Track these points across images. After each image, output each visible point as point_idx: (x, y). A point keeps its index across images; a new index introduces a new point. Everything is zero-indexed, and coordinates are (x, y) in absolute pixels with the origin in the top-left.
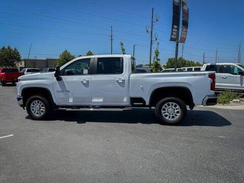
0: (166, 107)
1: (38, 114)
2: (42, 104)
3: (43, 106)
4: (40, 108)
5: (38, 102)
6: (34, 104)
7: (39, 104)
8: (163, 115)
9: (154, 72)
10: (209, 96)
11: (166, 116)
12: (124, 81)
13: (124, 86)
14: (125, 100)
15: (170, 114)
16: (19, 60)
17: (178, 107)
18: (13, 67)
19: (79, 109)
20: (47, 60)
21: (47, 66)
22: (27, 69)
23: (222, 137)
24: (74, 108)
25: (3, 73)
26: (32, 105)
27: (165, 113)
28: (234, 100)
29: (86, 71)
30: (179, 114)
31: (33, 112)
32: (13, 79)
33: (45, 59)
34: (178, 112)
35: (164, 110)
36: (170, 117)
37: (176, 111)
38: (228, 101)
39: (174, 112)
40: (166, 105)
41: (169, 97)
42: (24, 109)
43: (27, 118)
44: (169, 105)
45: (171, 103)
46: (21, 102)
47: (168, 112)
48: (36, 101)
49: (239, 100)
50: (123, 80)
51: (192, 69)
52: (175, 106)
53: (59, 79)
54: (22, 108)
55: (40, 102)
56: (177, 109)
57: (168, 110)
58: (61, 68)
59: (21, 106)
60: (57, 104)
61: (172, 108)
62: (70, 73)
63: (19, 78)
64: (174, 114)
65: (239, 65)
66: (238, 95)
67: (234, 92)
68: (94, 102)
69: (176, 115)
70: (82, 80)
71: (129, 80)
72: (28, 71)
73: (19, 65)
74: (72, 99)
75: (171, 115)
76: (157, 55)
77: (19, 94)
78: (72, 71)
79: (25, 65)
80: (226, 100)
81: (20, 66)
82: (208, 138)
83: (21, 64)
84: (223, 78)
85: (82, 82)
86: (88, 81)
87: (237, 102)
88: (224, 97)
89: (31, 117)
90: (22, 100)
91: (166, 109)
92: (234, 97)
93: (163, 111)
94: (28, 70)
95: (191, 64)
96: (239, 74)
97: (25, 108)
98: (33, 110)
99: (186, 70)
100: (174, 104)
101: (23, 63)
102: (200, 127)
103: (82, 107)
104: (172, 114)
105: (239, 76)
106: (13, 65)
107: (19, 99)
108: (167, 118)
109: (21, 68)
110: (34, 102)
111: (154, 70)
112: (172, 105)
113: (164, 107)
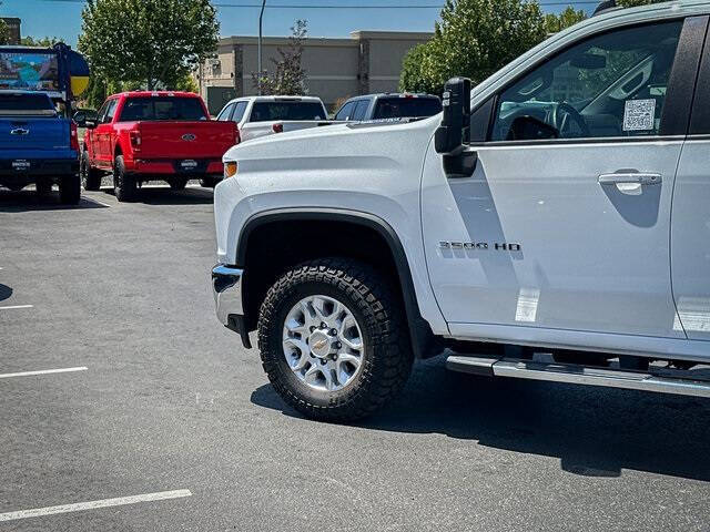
1: (321, 377)
2: (350, 320)
3: (352, 333)
4: (337, 345)
5: (329, 308)
6: (301, 320)
7: (331, 321)
16: (205, 45)
18: (171, 84)
19: (579, 371)
20: (367, 40)
21: (362, 84)
22: (252, 100)
24: (542, 366)
25: (129, 126)
26: (291, 324)
29: (640, 113)
31: (295, 365)
32: (177, 162)
33: (351, 34)
42: (247, 344)
43: (259, 398)
46: (233, 298)
48: (318, 301)
53: (459, 166)
54: (236, 337)
55: (339, 306)
58: (480, 93)
59: (233, 322)
60: (438, 328)
62: (529, 129)
63: (228, 156)
68: (687, 335)
70: (608, 176)
72: (260, 112)
73: (207, 76)
74: (535, 304)
77: (226, 249)
78: (542, 112)
79: (238, 75)
81: (211, 80)
83: (217, 68)
85: (609, 187)
86: (652, 185)
89: (281, 395)
90: (237, 289)
94: (256, 105)
97: (254, 336)
98: (298, 353)
101: (227, 60)
103: (598, 360)
106: (172, 76)
107: (222, 282)
109: (220, 96)
110: (304, 302)
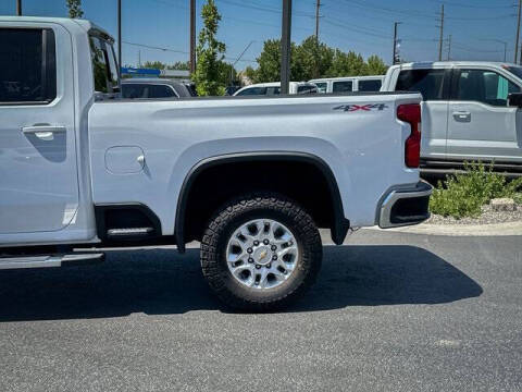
0: (242, 238)
8: (233, 271)
9: (203, 97)
10: (400, 189)
11: (245, 274)
12: (60, 134)
13: (62, 158)
14: (70, 216)
15: (258, 267)
17: (288, 236)
23: (447, 343)
27: (239, 263)
28: (495, 201)
30: (291, 267)
34: (288, 258)
35: (236, 250)
36: (258, 278)
37: (281, 253)
38: (475, 206)
39: (275, 258)
40: (243, 229)
41: (254, 197)
44: (253, 230)
45: (260, 223)
47: (251, 261)
49: (511, 201)
50: (56, 132)
51: (349, 84)
52: (279, 234)
56: (285, 245)
57: (250, 251)
61: (266, 242)
64: (275, 265)
65: (512, 70)
66: (508, 180)
67: (496, 170)
69: (281, 269)
71: (84, 129)
75: (264, 272)
76: (212, 27)
80: (468, 202)
82: (400, 350)
84: (456, 118)
87: (505, 208)
88: (461, 191)
91: (244, 246)
92: (497, 191)
93: (231, 258)
95: (350, 65)
96: (512, 104)
99: (330, 89)
100: (274, 224)
102: (371, 309)
104: (269, 267)
105: (513, 110)
108: (249, 283)
111: (200, 89)
112: (267, 229)
113: (234, 240)
